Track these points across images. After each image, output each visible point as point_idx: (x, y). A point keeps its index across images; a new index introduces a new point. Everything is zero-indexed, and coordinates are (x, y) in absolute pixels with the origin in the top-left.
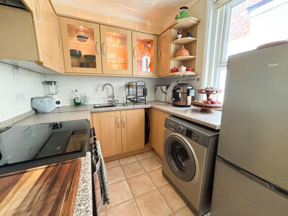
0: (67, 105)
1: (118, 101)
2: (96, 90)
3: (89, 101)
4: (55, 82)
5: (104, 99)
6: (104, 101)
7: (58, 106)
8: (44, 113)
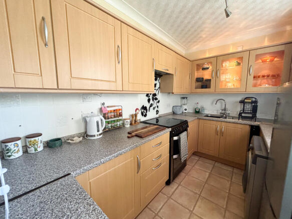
0: (191, 112)
1: (229, 114)
2: (212, 103)
3: (205, 111)
4: (186, 98)
5: (218, 111)
6: (217, 113)
7: (185, 111)
8: (176, 114)
